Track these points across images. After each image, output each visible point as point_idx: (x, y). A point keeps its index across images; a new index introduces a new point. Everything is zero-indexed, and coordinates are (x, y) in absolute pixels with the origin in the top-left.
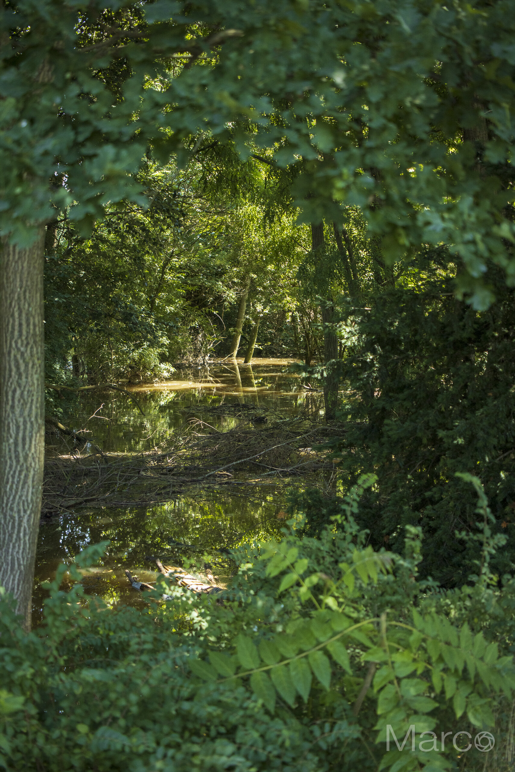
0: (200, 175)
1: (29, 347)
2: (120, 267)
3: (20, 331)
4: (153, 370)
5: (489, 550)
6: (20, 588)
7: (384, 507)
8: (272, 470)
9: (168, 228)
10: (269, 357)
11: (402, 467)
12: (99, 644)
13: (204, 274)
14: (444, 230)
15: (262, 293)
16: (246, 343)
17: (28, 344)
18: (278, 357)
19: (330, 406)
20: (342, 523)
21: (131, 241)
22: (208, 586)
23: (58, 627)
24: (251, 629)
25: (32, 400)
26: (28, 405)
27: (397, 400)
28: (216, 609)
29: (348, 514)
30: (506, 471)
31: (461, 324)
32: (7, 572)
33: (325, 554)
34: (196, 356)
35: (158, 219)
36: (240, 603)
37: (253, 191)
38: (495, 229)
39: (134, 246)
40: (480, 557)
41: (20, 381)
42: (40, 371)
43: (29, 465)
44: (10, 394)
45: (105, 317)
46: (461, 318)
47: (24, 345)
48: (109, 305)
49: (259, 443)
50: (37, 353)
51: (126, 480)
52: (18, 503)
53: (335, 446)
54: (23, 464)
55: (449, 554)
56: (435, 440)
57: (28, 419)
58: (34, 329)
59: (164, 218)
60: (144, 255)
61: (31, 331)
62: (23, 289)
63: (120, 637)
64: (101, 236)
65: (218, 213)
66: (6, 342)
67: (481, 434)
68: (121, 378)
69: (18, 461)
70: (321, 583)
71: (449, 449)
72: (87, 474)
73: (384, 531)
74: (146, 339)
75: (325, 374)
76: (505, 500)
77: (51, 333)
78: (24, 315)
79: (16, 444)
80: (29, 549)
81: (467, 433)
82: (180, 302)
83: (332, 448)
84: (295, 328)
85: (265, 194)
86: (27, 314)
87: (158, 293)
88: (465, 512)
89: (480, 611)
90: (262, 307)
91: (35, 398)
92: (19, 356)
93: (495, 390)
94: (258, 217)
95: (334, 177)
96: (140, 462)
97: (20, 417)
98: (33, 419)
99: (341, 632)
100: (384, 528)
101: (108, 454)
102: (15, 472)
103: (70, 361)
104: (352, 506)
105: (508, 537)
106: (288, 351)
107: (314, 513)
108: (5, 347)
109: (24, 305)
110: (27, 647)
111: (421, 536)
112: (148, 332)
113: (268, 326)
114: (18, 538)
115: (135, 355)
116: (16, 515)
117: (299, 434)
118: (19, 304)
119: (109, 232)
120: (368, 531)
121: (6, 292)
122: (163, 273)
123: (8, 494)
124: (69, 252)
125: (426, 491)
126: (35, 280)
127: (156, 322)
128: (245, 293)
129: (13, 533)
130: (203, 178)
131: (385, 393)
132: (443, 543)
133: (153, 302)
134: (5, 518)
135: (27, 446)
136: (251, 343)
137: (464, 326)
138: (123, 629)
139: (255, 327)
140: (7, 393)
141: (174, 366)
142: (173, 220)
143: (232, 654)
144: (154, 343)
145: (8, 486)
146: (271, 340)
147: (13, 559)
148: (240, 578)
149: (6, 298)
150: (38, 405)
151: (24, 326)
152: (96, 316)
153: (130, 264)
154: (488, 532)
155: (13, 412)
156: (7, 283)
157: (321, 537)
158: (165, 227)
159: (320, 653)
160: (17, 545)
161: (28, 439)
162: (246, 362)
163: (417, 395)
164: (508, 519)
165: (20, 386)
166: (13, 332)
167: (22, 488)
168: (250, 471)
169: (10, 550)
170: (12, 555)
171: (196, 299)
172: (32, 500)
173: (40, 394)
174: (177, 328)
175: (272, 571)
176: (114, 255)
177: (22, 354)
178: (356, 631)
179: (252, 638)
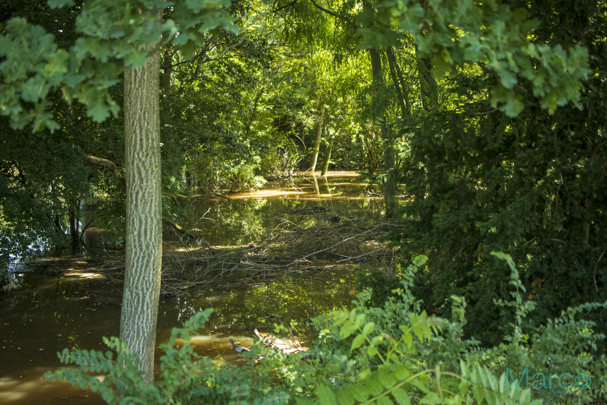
0: (283, 27)
1: (149, 157)
2: (222, 101)
3: (141, 145)
4: (249, 182)
5: (520, 314)
6: (144, 351)
7: (434, 285)
8: (344, 258)
9: (258, 70)
10: (340, 170)
11: (448, 252)
12: (208, 394)
13: (287, 106)
14: (482, 50)
15: (334, 120)
16: (323, 158)
17: (147, 155)
18: (347, 170)
19: (389, 207)
20: (401, 295)
21: (229, 80)
22: (295, 350)
23: (173, 379)
24: (330, 381)
25: (152, 200)
26: (149, 204)
27: (443, 199)
28: (302, 365)
29: (406, 287)
30: (532, 254)
31: (493, 137)
32: (134, 338)
33: (388, 320)
34: (283, 170)
35: (251, 63)
36: (321, 360)
37: (325, 39)
38: (523, 49)
39: (232, 84)
40: (514, 321)
41: (142, 185)
42: (158, 177)
43: (150, 252)
44: (134, 195)
45: (211, 141)
46: (493, 132)
47: (144, 156)
48: (213, 131)
49: (333, 237)
50: (155, 162)
51: (229, 268)
52: (142, 283)
53: (394, 237)
54: (145, 251)
55: (487, 321)
56: (473, 230)
57: (148, 215)
58: (152, 143)
59: (256, 62)
60: (239, 91)
61: (150, 145)
62: (143, 111)
63: (225, 389)
64: (207, 77)
65: (298, 58)
66: (130, 153)
67: (510, 224)
68: (224, 188)
69: (141, 249)
70: (385, 343)
71: (485, 237)
72: (199, 263)
73: (434, 304)
74: (243, 158)
75: (385, 180)
76: (531, 277)
77: (167, 153)
78: (144, 132)
79: (139, 236)
80: (151, 319)
81: (499, 224)
82: (269, 129)
83: (391, 239)
84: (360, 147)
85: (334, 41)
86: (146, 131)
87: (252, 121)
88: (499, 287)
89: (515, 364)
90: (334, 131)
91: (154, 198)
92: (140, 165)
93: (522, 189)
94: (329, 59)
95: (391, 7)
96: (240, 253)
97: (142, 214)
98: (152, 215)
99: (403, 381)
100: (434, 301)
101: (214, 247)
102: (139, 258)
103: (184, 176)
104: (409, 281)
105: (536, 304)
106: (355, 166)
107: (379, 290)
108: (129, 158)
109: (144, 124)
110: (148, 395)
111: (465, 304)
112: (244, 152)
113: (339, 146)
114: (143, 311)
115: (235, 170)
116: (140, 293)
117: (365, 230)
118: (140, 123)
119: (213, 73)
120: (422, 301)
121: (129, 114)
122: (256, 105)
123: (134, 275)
124: (181, 90)
125: (467, 271)
126: (152, 104)
127: (251, 144)
128: (321, 120)
129: (138, 307)
130: (286, 30)
131: (434, 194)
132: (482, 312)
133: (248, 129)
134: (132, 295)
135: (148, 237)
136: (326, 159)
137: (496, 139)
138: (226, 382)
139: (329, 147)
140: (131, 194)
141: (265, 178)
142: (263, 63)
143: (315, 401)
144: (250, 161)
145: (134, 269)
146: (342, 157)
147: (138, 328)
148: (320, 342)
149: (129, 118)
150: (157, 204)
151: (144, 141)
152: (203, 140)
153: (230, 98)
154: (519, 299)
155: (137, 210)
156: (130, 106)
157: (384, 307)
158: (257, 69)
159: (387, 398)
160: (141, 316)
161: (149, 232)
162: (322, 174)
163: (459, 195)
164: (534, 292)
165: (141, 188)
166: (135, 146)
167: (145, 271)
168: (327, 259)
169: (136, 321)
170: (137, 324)
171: (282, 125)
172: (153, 280)
173: (158, 195)
174: (267, 148)
175: (345, 334)
176: (217, 91)
177: (143, 163)
178: (416, 380)
179: (330, 387)
